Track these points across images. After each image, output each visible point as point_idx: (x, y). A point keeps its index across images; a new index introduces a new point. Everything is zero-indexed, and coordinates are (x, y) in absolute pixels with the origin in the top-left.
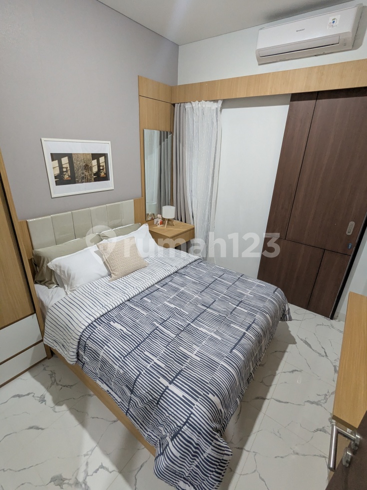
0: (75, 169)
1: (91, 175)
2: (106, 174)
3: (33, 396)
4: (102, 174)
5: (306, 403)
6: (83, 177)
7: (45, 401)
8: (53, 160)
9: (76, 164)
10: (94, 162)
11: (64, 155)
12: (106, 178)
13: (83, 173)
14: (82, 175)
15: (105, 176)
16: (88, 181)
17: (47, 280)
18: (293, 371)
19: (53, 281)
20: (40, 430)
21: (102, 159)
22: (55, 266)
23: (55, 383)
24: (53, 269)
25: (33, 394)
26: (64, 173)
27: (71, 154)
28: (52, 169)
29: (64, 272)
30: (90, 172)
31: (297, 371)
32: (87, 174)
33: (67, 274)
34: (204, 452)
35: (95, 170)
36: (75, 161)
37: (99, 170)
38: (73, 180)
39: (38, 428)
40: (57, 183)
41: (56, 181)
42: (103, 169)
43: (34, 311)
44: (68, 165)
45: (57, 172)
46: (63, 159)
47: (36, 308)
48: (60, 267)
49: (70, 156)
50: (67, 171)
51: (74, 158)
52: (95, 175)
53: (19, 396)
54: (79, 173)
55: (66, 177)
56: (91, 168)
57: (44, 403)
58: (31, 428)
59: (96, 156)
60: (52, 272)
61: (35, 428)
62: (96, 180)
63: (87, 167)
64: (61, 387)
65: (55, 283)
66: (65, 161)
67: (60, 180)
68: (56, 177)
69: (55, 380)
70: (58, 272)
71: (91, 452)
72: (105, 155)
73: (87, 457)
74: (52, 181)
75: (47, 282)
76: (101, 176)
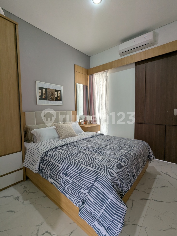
0: (48, 94)
1: (54, 98)
2: (60, 98)
3: (13, 197)
4: (59, 98)
5: (174, 202)
6: (51, 98)
7: (19, 199)
8: (39, 89)
9: (49, 93)
10: (56, 93)
11: (44, 88)
12: (60, 100)
13: (51, 97)
14: (50, 97)
15: (60, 99)
16: (53, 100)
17: (29, 139)
18: (162, 187)
19: (32, 139)
20: (13, 213)
21: (59, 92)
22: (34, 132)
23: (26, 191)
24: (33, 133)
25: (13, 196)
26: (43, 95)
27: (47, 88)
28: (38, 93)
29: (38, 134)
30: (54, 97)
31: (165, 187)
32: (52, 97)
33: (39, 136)
34: (109, 198)
35: (56, 96)
36: (48, 91)
37: (57, 96)
38: (46, 99)
39: (12, 212)
40: (40, 99)
41: (39, 98)
42: (59, 96)
43: (22, 150)
44: (45, 93)
45: (40, 94)
46: (43, 90)
47: (23, 150)
48: (37, 132)
49: (46, 89)
50: (44, 95)
51: (48, 90)
52: (55, 98)
53: (5, 197)
54: (49, 96)
55: (44, 97)
56: (54, 95)
57: (18, 200)
58: (8, 211)
59: (56, 91)
60: (32, 135)
61: (11, 212)
62: (56, 100)
63: (53, 95)
64: (29, 193)
65: (33, 141)
66: (44, 90)
67: (41, 98)
68: (39, 97)
69: (26, 190)
70: (35, 135)
71: (41, 224)
72: (60, 91)
73: (38, 227)
74: (38, 98)
75: (30, 140)
76: (58, 99)
